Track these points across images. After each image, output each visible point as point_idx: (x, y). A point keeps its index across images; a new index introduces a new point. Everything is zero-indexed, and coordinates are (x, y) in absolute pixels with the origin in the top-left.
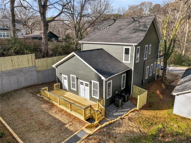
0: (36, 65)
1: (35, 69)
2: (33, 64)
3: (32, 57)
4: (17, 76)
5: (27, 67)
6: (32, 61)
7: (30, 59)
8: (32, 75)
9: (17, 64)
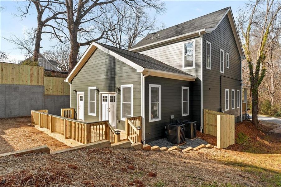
0: (45, 85)
1: (41, 90)
2: (38, 83)
3: (38, 71)
4: (7, 96)
5: (28, 85)
6: (38, 78)
7: (35, 74)
8: (35, 99)
9: (11, 77)
